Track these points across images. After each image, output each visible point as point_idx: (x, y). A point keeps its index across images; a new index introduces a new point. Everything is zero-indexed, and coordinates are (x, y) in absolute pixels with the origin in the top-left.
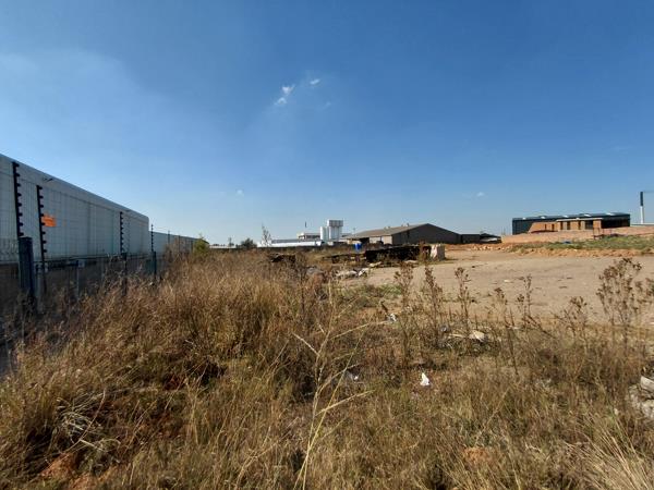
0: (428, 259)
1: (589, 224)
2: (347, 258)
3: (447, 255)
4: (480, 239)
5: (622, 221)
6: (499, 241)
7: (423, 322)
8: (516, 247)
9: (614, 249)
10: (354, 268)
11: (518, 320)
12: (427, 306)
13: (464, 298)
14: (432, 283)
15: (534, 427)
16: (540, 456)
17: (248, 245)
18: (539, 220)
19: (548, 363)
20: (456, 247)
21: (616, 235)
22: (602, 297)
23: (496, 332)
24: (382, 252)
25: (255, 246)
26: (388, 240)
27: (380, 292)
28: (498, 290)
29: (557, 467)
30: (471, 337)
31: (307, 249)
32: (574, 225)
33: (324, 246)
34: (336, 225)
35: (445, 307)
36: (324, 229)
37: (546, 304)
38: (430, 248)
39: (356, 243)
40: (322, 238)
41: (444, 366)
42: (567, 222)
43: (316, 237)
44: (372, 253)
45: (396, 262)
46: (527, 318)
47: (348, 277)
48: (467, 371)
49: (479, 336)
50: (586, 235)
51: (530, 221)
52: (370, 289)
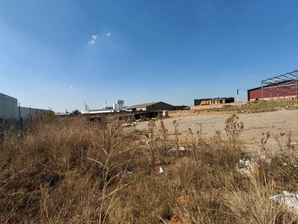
0: (161, 117)
1: (221, 101)
2: (126, 118)
3: (169, 115)
4: (182, 108)
5: (231, 100)
6: (189, 109)
7: (160, 144)
8: (196, 111)
9: (230, 111)
10: (129, 122)
11: (197, 141)
12: (162, 137)
13: (177, 133)
14: (163, 128)
15: (204, 185)
16: (206, 196)
17: (76, 113)
18: (204, 100)
19: (208, 157)
20: (173, 112)
21: (230, 106)
22: (226, 130)
23: (189, 147)
24: (142, 114)
25: (80, 113)
26: (144, 109)
27: (141, 133)
28: (190, 129)
29: (213, 199)
30: (180, 149)
31: (107, 114)
32: (216, 102)
33: (115, 112)
34: (121, 102)
35: (169, 138)
36: (115, 104)
37: (207, 134)
38: (162, 112)
39: (130, 111)
40: (114, 108)
41: (169, 163)
42: (213, 101)
43: (111, 108)
44: (137, 115)
45: (148, 119)
46: (201, 140)
47: (127, 126)
48: (178, 164)
49: (182, 149)
50: (220, 106)
51: (201, 100)
52: (137, 131)
